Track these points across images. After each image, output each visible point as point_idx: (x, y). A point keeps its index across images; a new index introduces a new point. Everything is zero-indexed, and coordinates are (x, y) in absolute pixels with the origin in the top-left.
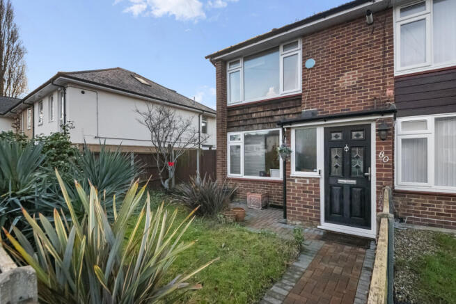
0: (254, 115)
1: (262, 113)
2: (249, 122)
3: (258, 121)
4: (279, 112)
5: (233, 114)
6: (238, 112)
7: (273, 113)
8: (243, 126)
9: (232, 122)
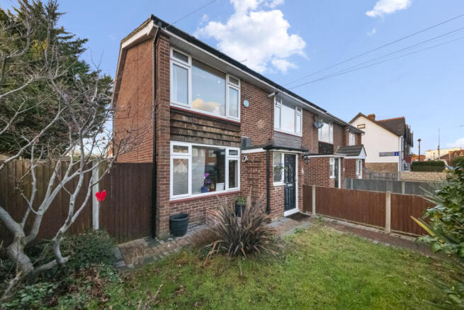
0: (204, 128)
1: (212, 129)
2: (199, 134)
3: (209, 135)
4: (226, 132)
5: (178, 117)
6: (184, 118)
7: (222, 132)
8: (192, 137)
9: (176, 128)
